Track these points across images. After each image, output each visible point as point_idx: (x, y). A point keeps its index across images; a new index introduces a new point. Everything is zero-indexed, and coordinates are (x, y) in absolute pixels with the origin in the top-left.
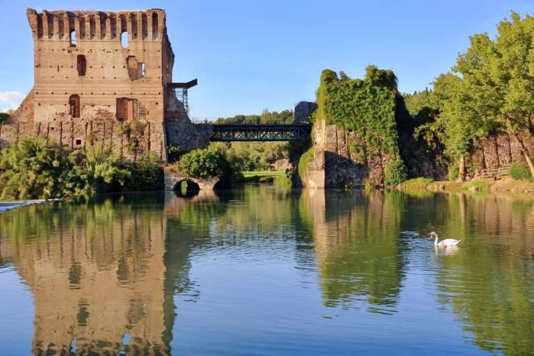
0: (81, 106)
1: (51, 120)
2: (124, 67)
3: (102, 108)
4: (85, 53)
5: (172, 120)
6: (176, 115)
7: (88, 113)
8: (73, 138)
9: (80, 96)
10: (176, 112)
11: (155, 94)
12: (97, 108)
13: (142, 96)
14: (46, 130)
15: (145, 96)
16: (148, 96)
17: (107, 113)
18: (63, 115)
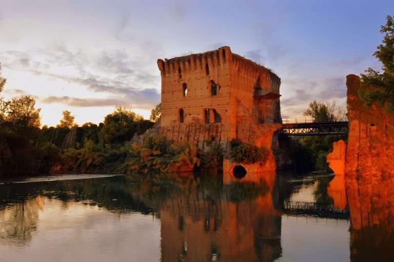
0: (184, 115)
1: (169, 125)
2: (207, 88)
3: (195, 116)
4: (186, 82)
5: (241, 122)
6: (243, 118)
7: (188, 119)
8: (179, 136)
9: (183, 109)
10: (243, 116)
11: (225, 105)
12: (192, 116)
13: (218, 106)
14: (166, 131)
15: (220, 106)
16: (221, 106)
17: (198, 120)
18: (175, 121)
